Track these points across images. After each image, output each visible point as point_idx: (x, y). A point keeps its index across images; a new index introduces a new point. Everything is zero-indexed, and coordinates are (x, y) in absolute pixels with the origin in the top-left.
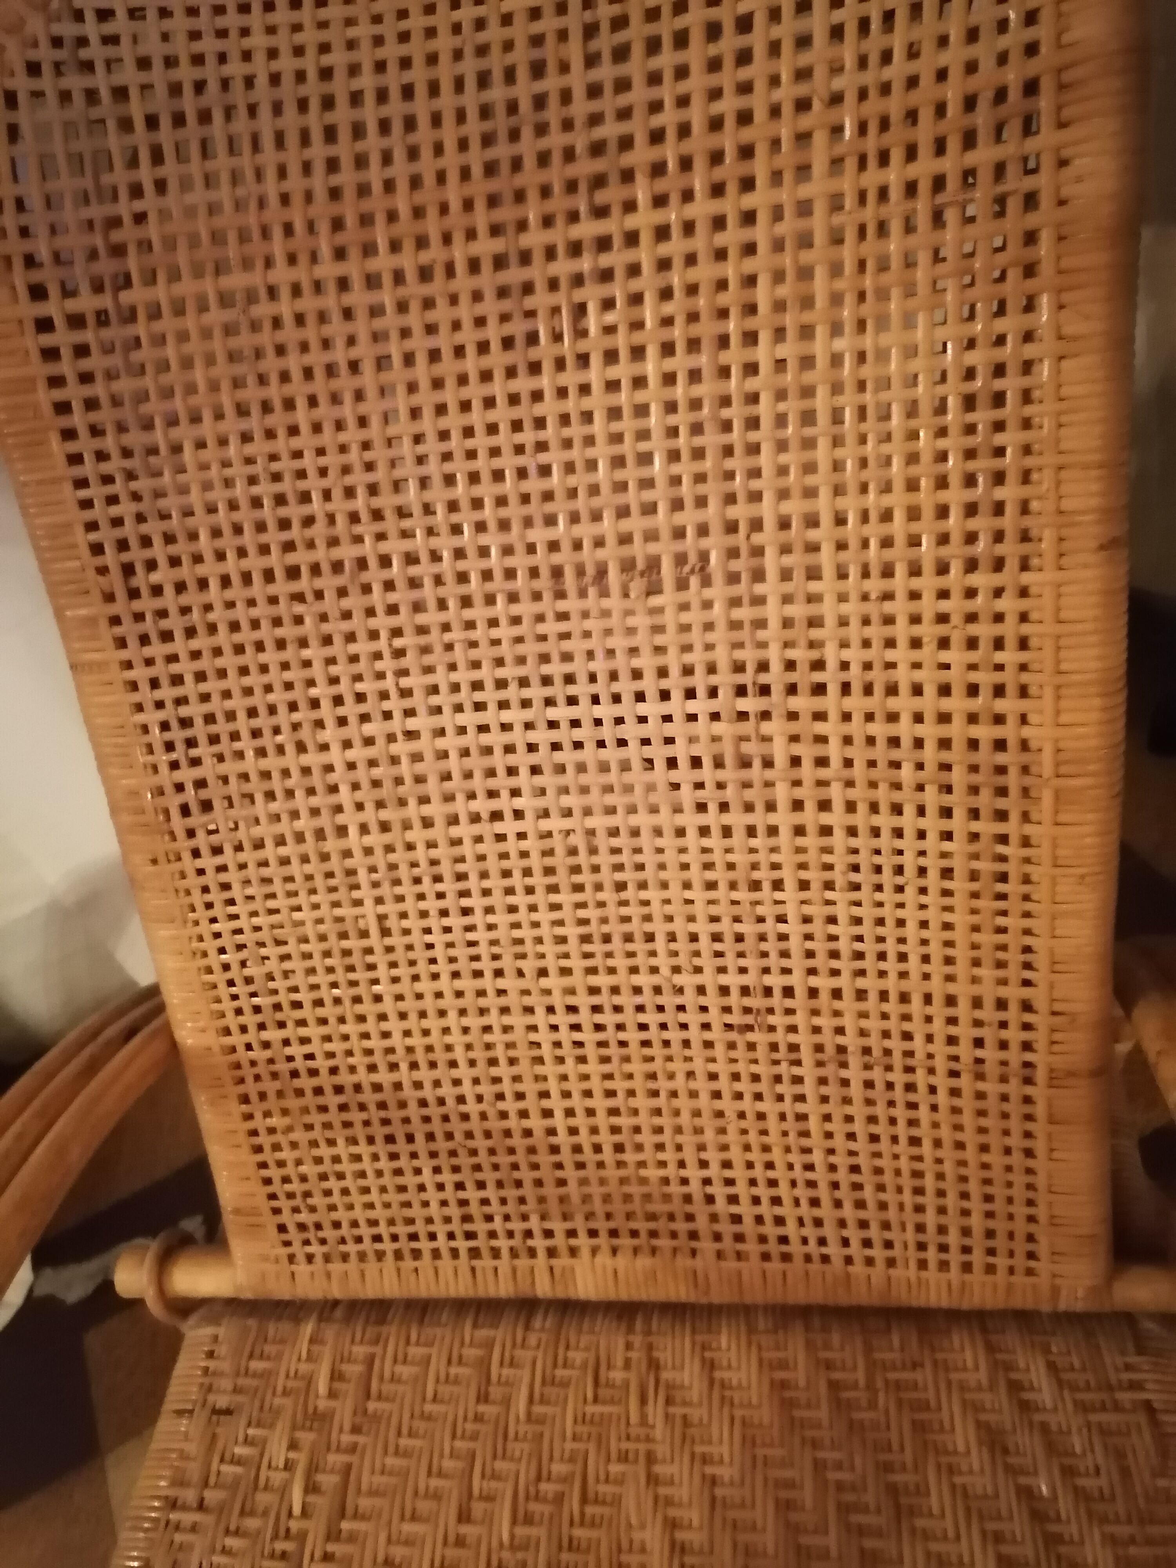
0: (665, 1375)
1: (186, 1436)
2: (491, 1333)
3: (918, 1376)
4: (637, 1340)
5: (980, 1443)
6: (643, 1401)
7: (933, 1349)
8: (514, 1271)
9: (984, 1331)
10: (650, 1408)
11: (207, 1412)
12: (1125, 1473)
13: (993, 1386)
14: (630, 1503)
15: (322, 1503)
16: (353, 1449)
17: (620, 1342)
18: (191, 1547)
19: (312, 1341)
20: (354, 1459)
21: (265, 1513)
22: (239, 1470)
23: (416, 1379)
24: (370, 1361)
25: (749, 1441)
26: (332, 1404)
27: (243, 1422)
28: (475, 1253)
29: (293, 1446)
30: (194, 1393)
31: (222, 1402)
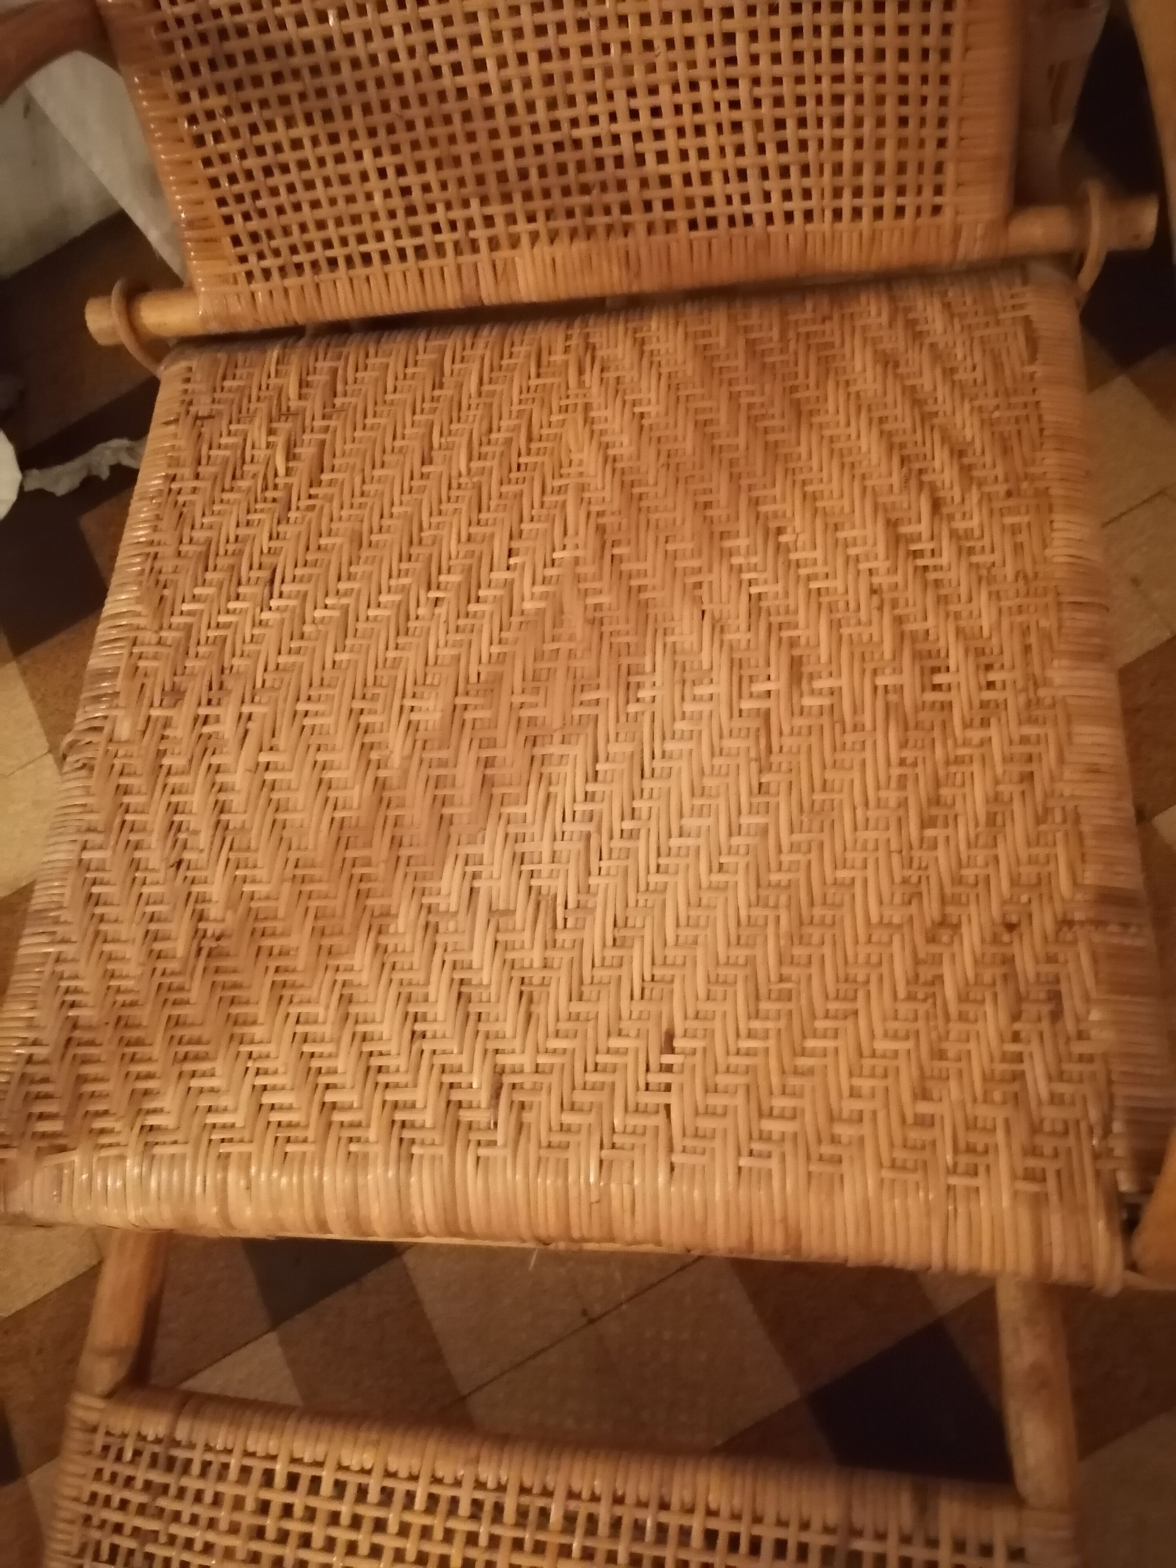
0: (599, 353)
1: (175, 436)
2: (442, 342)
3: (828, 326)
4: (576, 331)
5: (876, 362)
6: (581, 372)
7: (841, 307)
8: (459, 268)
9: (889, 288)
10: (587, 377)
11: (190, 419)
12: (998, 366)
13: (891, 324)
14: (570, 438)
15: (302, 467)
16: (326, 429)
17: (561, 337)
18: (193, 503)
19: (278, 363)
20: (328, 437)
21: (255, 476)
22: (227, 453)
23: (377, 380)
24: (334, 372)
25: (674, 386)
26: (302, 403)
27: (225, 422)
28: (420, 252)
29: (271, 432)
30: (177, 407)
31: (203, 411)
